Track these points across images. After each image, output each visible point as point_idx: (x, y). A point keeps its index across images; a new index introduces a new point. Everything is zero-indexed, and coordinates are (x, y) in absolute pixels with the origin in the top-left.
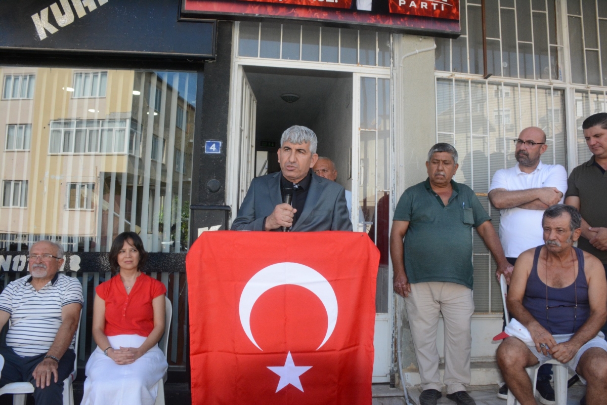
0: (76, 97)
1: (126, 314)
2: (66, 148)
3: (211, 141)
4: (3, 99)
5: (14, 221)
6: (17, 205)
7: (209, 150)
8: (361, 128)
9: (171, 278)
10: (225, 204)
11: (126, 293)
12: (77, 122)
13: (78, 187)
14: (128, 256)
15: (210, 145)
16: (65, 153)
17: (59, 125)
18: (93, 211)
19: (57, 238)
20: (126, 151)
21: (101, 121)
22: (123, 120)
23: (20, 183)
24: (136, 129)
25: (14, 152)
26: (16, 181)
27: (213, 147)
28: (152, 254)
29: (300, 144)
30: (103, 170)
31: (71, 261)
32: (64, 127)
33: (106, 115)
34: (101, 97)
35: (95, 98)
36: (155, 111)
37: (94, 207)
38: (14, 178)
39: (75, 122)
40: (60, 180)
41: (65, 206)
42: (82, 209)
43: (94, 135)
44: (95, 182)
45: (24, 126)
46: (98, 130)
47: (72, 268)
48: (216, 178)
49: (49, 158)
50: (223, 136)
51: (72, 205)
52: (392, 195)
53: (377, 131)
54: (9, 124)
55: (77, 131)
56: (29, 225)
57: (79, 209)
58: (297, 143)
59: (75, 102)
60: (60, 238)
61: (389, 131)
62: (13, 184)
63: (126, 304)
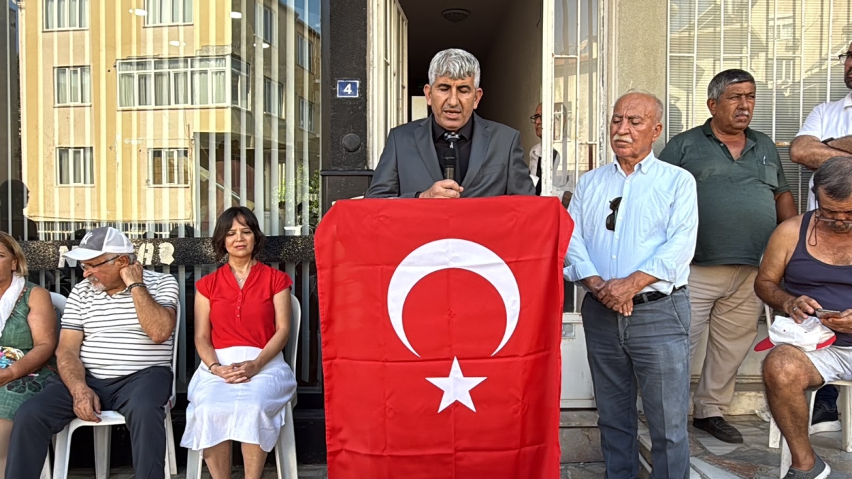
0: (151, 24)
1: (240, 314)
2: (143, 100)
3: (345, 80)
4: (45, 30)
5: (78, 204)
6: (80, 182)
7: (342, 93)
8: (556, 53)
9: (299, 270)
10: (368, 167)
11: (238, 287)
12: (155, 61)
13: (164, 154)
14: (238, 239)
15: (343, 86)
16: (142, 107)
17: (129, 66)
18: (188, 187)
19: (139, 225)
20: (228, 102)
21: (189, 60)
22: (220, 58)
23: (82, 150)
24: (240, 69)
25: (69, 107)
26: (75, 148)
27: (348, 89)
28: (272, 238)
29: (463, 79)
30: (198, 130)
31: (161, 251)
32: (138, 70)
33: (195, 51)
34: (186, 23)
35: (178, 26)
36: (265, 42)
37: (189, 182)
38: (72, 145)
39: (153, 61)
40: (138, 146)
41: (148, 181)
42: (172, 185)
43: (181, 80)
44: (187, 146)
45: (79, 69)
46: (186, 73)
47: (163, 261)
48: (354, 133)
49: (119, 115)
50: (361, 74)
51: (157, 179)
52: (600, 149)
53: (578, 57)
54: (59, 67)
55: (157, 75)
56: (99, 210)
57: (168, 185)
58: (460, 77)
59: (150, 32)
60: (144, 225)
61: (597, 59)
62: (71, 152)
63: (240, 301)
